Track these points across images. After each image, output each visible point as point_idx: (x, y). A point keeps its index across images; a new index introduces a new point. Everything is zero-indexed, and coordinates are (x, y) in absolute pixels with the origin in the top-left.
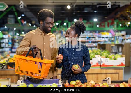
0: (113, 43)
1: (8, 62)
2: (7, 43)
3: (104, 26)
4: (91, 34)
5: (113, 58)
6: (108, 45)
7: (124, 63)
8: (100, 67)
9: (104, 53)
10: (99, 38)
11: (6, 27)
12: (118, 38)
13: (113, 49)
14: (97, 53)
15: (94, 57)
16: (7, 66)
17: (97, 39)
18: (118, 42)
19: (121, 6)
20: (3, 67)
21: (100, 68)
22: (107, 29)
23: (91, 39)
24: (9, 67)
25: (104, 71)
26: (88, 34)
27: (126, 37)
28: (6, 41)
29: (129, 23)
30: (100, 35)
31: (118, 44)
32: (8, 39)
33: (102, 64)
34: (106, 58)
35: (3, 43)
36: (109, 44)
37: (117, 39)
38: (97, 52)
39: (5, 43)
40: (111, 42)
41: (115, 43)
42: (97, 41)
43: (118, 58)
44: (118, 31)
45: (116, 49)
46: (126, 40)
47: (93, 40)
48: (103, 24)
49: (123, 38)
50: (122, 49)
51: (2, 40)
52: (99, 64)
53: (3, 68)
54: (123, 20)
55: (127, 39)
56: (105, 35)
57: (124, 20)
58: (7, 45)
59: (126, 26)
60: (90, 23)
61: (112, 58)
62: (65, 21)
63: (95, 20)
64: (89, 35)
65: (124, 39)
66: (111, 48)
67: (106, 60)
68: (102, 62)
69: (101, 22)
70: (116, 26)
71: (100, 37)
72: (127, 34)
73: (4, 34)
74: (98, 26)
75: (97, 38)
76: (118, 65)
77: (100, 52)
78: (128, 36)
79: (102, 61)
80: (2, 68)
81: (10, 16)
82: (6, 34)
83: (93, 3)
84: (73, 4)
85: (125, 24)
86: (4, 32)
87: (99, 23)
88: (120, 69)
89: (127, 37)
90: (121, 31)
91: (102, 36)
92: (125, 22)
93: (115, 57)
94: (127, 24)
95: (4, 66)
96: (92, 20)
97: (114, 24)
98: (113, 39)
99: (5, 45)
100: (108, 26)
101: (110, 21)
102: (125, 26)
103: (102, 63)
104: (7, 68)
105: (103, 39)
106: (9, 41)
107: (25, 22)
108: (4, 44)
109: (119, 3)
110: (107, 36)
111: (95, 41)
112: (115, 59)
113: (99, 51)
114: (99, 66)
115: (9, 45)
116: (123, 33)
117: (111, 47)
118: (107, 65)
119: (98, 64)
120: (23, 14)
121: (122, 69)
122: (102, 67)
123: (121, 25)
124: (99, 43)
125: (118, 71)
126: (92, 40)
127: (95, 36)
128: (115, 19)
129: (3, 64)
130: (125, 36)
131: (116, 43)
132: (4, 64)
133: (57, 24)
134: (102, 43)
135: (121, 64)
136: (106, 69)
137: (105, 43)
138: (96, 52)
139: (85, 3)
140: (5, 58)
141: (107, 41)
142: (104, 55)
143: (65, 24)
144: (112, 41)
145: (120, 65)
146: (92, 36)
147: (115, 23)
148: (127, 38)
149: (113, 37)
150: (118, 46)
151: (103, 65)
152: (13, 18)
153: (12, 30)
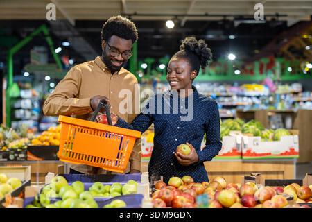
0: (272, 108)
1: (30, 145)
2: (29, 110)
3: (252, 72)
4: (222, 88)
5: (270, 137)
6: (259, 111)
7: (297, 149)
8: (241, 158)
9: (250, 127)
10: (240, 99)
11: (26, 74)
12: (283, 97)
13: (272, 122)
14: (233, 128)
15: (226, 135)
16: (26, 153)
17: (236, 101)
18: (283, 106)
19: (289, 24)
20: (16, 155)
21: (240, 160)
22: (258, 77)
23: (221, 99)
24: (30, 156)
25: (250, 168)
26: (215, 89)
27: (302, 97)
28: (26, 103)
29: (309, 66)
30: (242, 90)
31: (284, 110)
32: (30, 99)
33: (244, 151)
34: (255, 137)
35: (20, 108)
36: (263, 110)
37: (281, 100)
38: (233, 126)
39: (24, 109)
40: (266, 105)
41: (276, 108)
42: (234, 104)
43: (282, 138)
44: (283, 83)
45: (279, 122)
46: (301, 104)
47: (227, 101)
48: (248, 67)
49: (296, 99)
50: (293, 122)
51: (18, 102)
52: (239, 151)
53: (18, 158)
54: (294, 60)
55: (305, 102)
56: (254, 90)
57: (298, 58)
58: (28, 114)
59: (302, 71)
60: (220, 65)
61: (268, 138)
62: (162, 60)
63: (232, 57)
64: (217, 92)
65: (298, 102)
66: (267, 120)
67: (254, 141)
68: (245, 145)
69: (246, 64)
70: (278, 71)
71: (243, 96)
72: (304, 90)
73: (21, 88)
74: (237, 72)
75: (235, 98)
76: (282, 154)
77: (241, 125)
78: (307, 94)
79: (245, 143)
80: (16, 157)
81: (36, 49)
82: (28, 89)
83: (225, 16)
84: (179, 18)
85: (299, 67)
86: (22, 85)
87: (240, 63)
88: (286, 162)
89: (306, 96)
90: (290, 83)
91: (247, 93)
92: (301, 62)
93: (276, 135)
94: (305, 67)
95: (19, 153)
96: (224, 57)
97: (274, 68)
98: (271, 99)
99: (25, 114)
100: (261, 72)
101: (265, 61)
102: (300, 72)
103: (245, 147)
104: (26, 159)
105: (250, 100)
106: (33, 105)
107: (71, 62)
108: (22, 111)
109: (286, 16)
110: (257, 94)
111: (230, 104)
112: (275, 139)
113: (239, 123)
114: (238, 154)
115: (33, 115)
116: (296, 87)
117: (267, 117)
118: (258, 152)
119: (236, 150)
120: (66, 41)
121: (291, 163)
122: (244, 157)
123: (290, 69)
124: (240, 108)
125: (282, 167)
126: (223, 101)
127: (229, 94)
128: (276, 56)
129: (16, 149)
130: (300, 95)
131: (280, 107)
132: (19, 150)
133: (144, 66)
134: (245, 110)
135: (289, 151)
136: (255, 162)
137: (254, 109)
138: (231, 125)
139: (207, 15)
140: (23, 136)
141: (258, 105)
142: (251, 131)
143: (162, 67)
144: (270, 103)
145: (286, 153)
146: (224, 94)
147: (278, 64)
148: (304, 99)
149: (273, 94)
150: (284, 115)
151: (249, 153)
152: (44, 52)
153: (42, 81)
